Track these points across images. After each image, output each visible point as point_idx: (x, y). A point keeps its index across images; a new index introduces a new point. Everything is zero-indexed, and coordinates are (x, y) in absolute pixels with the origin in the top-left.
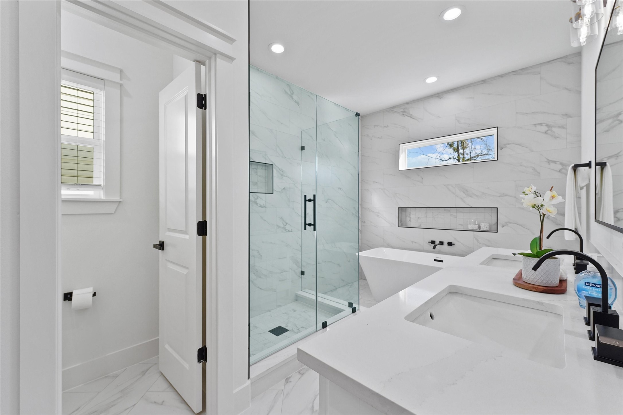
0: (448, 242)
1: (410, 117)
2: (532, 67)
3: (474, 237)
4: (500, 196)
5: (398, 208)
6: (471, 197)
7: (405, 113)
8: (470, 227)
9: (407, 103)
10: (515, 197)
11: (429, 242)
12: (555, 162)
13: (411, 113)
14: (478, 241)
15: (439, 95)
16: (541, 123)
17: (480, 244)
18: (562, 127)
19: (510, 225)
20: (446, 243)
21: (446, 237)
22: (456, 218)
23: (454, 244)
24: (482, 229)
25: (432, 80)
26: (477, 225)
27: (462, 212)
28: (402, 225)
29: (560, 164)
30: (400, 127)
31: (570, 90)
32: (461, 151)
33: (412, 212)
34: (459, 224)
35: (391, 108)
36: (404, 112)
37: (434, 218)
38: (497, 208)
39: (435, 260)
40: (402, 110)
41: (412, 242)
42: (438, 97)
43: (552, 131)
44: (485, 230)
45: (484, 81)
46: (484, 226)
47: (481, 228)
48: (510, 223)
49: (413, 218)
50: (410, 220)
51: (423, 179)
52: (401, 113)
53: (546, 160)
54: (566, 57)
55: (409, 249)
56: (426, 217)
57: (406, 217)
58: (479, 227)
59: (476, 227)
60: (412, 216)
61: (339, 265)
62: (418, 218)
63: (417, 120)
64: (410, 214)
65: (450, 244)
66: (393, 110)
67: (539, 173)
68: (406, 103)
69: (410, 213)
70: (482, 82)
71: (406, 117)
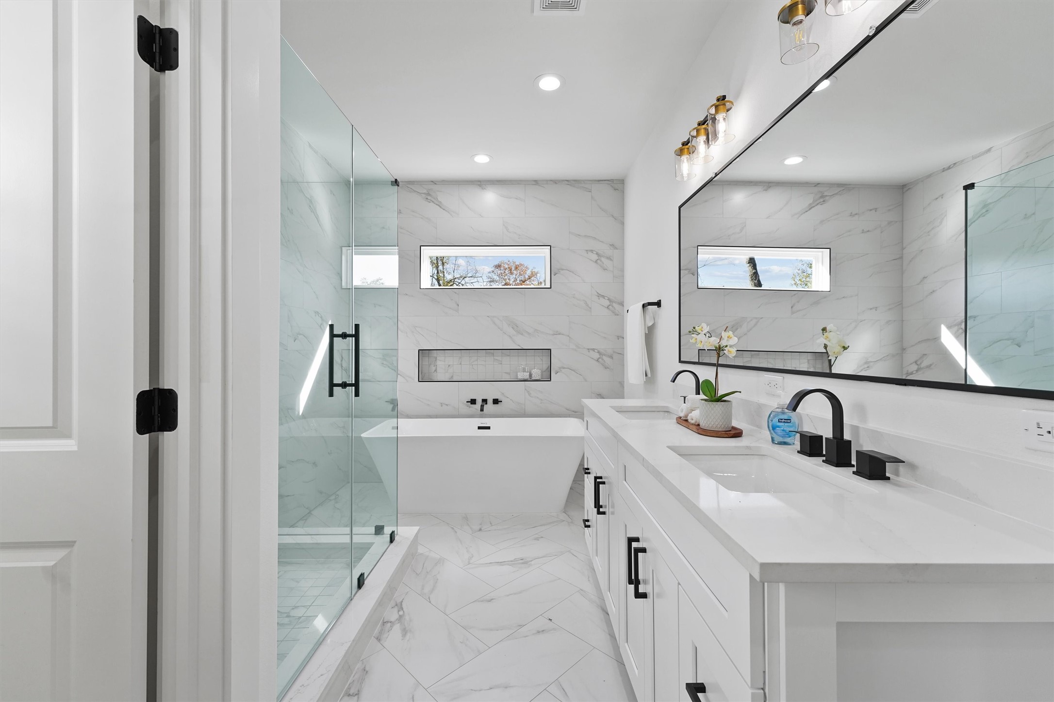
0: (494, 399)
1: (439, 205)
2: (584, 181)
3: (525, 389)
4: (553, 335)
5: (419, 350)
6: (522, 334)
7: (429, 197)
8: (521, 376)
9: (434, 182)
10: (568, 336)
11: (467, 402)
12: (603, 297)
13: (440, 199)
14: (529, 394)
15: (481, 183)
16: (592, 250)
17: (532, 397)
18: (609, 258)
19: (563, 370)
20: (490, 401)
21: (490, 391)
22: (501, 364)
23: (501, 401)
24: (533, 378)
25: (482, 159)
26: (527, 372)
27: (508, 356)
28: (422, 379)
29: (608, 299)
30: (422, 218)
31: (616, 219)
32: (441, 268)
33: (440, 357)
34: (505, 373)
35: (406, 182)
36: (429, 194)
37: (473, 365)
38: (550, 350)
39: (480, 428)
40: (425, 191)
41: (442, 404)
42: (480, 186)
43: (601, 261)
44: (537, 378)
45: (536, 182)
46: (536, 373)
47: (533, 376)
48: (564, 368)
49: (442, 366)
50: (436, 370)
51: (458, 305)
52: (423, 195)
53: (596, 294)
54: (612, 181)
55: (437, 417)
56: (461, 364)
57: (429, 365)
58: (531, 375)
59: (526, 376)
60: (439, 363)
61: (314, 463)
62: (449, 365)
63: (448, 212)
64: (436, 360)
65: (496, 402)
66: (409, 186)
67: (591, 308)
68: (432, 181)
69: (436, 358)
70: (534, 183)
71: (432, 204)
